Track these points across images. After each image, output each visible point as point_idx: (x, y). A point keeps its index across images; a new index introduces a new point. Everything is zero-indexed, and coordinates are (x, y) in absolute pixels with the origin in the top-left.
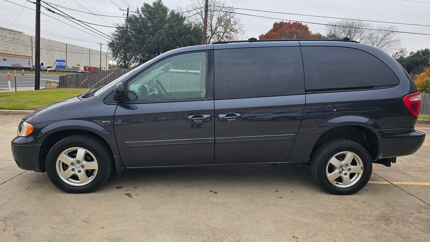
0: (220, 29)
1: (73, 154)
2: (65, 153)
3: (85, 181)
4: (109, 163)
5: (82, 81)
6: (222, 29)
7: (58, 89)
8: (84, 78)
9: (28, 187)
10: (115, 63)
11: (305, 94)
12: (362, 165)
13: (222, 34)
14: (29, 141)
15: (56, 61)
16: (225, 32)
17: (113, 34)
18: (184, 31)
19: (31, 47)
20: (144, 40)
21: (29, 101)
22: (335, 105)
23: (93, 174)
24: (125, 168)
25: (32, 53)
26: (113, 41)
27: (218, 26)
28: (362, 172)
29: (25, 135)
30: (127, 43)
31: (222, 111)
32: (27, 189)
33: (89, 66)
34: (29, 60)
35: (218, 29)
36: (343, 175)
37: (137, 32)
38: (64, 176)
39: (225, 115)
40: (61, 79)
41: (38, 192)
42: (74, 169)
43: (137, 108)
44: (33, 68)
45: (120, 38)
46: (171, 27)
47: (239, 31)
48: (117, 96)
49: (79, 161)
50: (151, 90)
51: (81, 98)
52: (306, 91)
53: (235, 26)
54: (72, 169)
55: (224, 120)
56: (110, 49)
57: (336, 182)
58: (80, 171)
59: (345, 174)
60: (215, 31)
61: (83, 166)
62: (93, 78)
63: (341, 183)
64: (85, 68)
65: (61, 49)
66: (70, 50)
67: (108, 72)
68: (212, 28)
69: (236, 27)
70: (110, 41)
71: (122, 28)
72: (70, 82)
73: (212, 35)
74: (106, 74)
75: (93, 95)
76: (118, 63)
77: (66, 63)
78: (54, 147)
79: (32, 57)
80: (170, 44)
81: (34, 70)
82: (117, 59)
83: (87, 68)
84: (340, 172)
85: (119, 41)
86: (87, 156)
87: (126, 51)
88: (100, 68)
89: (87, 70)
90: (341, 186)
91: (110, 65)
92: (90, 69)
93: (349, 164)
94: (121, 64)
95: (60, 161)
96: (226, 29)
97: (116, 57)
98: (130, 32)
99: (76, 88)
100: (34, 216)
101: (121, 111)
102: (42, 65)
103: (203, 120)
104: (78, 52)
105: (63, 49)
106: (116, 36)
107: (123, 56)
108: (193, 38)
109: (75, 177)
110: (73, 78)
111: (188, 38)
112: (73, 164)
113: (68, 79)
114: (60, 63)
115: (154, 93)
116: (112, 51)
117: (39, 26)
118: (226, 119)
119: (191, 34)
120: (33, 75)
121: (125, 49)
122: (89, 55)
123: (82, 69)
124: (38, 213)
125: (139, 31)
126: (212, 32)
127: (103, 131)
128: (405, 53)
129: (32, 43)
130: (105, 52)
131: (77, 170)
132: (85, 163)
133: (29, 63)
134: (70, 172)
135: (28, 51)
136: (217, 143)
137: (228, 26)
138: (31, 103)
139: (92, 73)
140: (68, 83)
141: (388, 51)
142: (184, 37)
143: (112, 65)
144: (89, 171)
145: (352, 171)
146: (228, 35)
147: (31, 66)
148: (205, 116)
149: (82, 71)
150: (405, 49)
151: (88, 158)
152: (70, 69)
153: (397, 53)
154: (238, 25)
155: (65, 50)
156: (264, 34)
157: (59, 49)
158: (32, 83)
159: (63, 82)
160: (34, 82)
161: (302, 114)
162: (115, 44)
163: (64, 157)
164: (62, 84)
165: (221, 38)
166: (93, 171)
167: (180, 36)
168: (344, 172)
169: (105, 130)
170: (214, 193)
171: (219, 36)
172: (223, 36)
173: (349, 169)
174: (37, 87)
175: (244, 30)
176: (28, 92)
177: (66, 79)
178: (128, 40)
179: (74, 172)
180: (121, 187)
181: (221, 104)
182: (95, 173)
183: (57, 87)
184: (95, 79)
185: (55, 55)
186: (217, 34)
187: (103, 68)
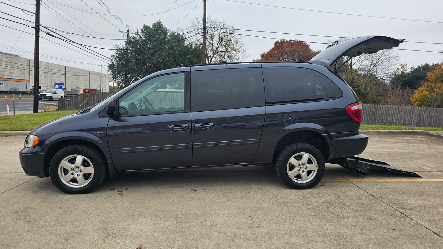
0: (221, 48)
1: (72, 161)
2: (66, 160)
3: (83, 183)
4: (103, 167)
5: (81, 103)
6: (223, 49)
7: (57, 112)
8: (83, 100)
9: (34, 191)
10: (116, 85)
11: (266, 106)
12: (316, 164)
13: (223, 53)
14: (35, 151)
15: (55, 84)
16: (227, 51)
17: (113, 56)
18: (184, 52)
19: (29, 71)
20: (145, 60)
21: (29, 123)
22: (291, 114)
23: (90, 177)
24: (117, 171)
25: (30, 76)
26: (113, 63)
27: (219, 46)
28: (316, 169)
29: (32, 146)
30: (127, 64)
31: (198, 121)
32: (33, 192)
33: (89, 88)
34: (27, 84)
35: (219, 49)
36: (301, 172)
37: (138, 53)
38: (64, 180)
39: (200, 124)
40: (60, 102)
41: (43, 194)
42: (73, 174)
43: (127, 121)
44: (31, 92)
45: (120, 60)
46: (171, 48)
47: (240, 50)
48: (110, 110)
49: (78, 167)
50: (140, 106)
51: (79, 113)
52: (266, 103)
53: (236, 45)
54: (72, 174)
55: (200, 128)
56: (110, 71)
57: (296, 179)
58: (78, 175)
59: (303, 171)
60: (216, 51)
61: (81, 171)
62: (92, 100)
63: (301, 180)
64: (85, 90)
65: (60, 72)
66: (69, 73)
67: (107, 94)
68: (213, 48)
69: (237, 47)
70: (110, 63)
71: (123, 50)
72: (69, 105)
73: (214, 55)
74: (105, 95)
75: (89, 111)
76: (118, 84)
77: (65, 86)
78: (57, 155)
79: (30, 80)
80: (171, 64)
81: (32, 94)
82: (117, 81)
83: (87, 91)
84: (299, 170)
85: (119, 62)
86: (84, 163)
87: (127, 72)
88: (100, 90)
89: (87, 92)
90: (300, 181)
91: (110, 87)
92: (90, 91)
93: (306, 163)
94: (122, 86)
95: (61, 167)
96: (228, 49)
97: (116, 79)
98: (130, 54)
99: (75, 110)
100: (40, 209)
101: (113, 123)
102: (40, 89)
103: (182, 128)
104: (78, 74)
105: (62, 72)
106: (116, 58)
107: (124, 77)
108: (193, 58)
109: (74, 180)
110: (72, 100)
111: (188, 58)
112: (73, 169)
113: (67, 102)
114: (58, 86)
115: (142, 108)
116: (112, 73)
117: (38, 50)
118: (201, 127)
119: (191, 54)
120: (31, 98)
121: (126, 71)
122: (89, 77)
123: (82, 91)
124: (44, 208)
125: (139, 52)
126: (213, 52)
127: (99, 141)
128: (406, 69)
129: (30, 66)
130: (106, 74)
131: (76, 174)
132: (82, 168)
133: (27, 87)
134: (70, 176)
135: (25, 75)
136: (195, 148)
137: (229, 45)
138: (31, 125)
139: (91, 95)
140: (67, 106)
141: (388, 67)
142: (184, 57)
143: (113, 86)
144: (87, 175)
145: (308, 169)
146: (230, 54)
147: (28, 90)
148: (183, 126)
149: (82, 94)
150: (405, 64)
151: (86, 164)
152: (69, 92)
153: (398, 69)
154: (239, 44)
155: (64, 72)
156: (266, 53)
157: (58, 72)
158: (30, 107)
159: (62, 105)
160: (33, 106)
161: (263, 123)
162: (115, 65)
163: (65, 163)
164: (61, 107)
165: (223, 58)
166: (90, 174)
167: (180, 57)
168: (301, 170)
169: (100, 140)
170: (194, 191)
171: (220, 55)
172: (224, 55)
173: (306, 167)
174: (36, 110)
175: (245, 50)
176: (28, 115)
177: (65, 102)
178: (128, 61)
179: (73, 176)
180: (114, 189)
181: (197, 115)
182: (92, 177)
183: (56, 110)
184: (94, 101)
185: (53, 78)
186: (219, 53)
187: (104, 90)
